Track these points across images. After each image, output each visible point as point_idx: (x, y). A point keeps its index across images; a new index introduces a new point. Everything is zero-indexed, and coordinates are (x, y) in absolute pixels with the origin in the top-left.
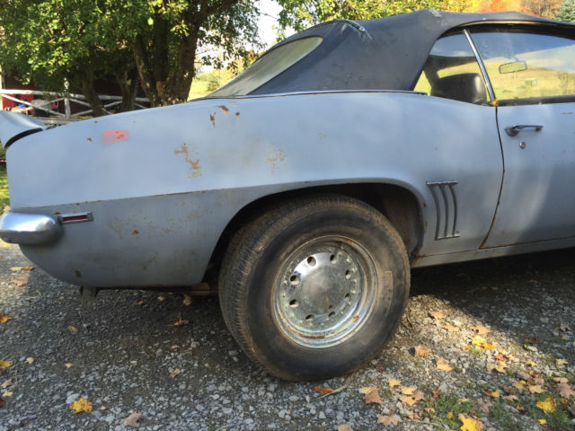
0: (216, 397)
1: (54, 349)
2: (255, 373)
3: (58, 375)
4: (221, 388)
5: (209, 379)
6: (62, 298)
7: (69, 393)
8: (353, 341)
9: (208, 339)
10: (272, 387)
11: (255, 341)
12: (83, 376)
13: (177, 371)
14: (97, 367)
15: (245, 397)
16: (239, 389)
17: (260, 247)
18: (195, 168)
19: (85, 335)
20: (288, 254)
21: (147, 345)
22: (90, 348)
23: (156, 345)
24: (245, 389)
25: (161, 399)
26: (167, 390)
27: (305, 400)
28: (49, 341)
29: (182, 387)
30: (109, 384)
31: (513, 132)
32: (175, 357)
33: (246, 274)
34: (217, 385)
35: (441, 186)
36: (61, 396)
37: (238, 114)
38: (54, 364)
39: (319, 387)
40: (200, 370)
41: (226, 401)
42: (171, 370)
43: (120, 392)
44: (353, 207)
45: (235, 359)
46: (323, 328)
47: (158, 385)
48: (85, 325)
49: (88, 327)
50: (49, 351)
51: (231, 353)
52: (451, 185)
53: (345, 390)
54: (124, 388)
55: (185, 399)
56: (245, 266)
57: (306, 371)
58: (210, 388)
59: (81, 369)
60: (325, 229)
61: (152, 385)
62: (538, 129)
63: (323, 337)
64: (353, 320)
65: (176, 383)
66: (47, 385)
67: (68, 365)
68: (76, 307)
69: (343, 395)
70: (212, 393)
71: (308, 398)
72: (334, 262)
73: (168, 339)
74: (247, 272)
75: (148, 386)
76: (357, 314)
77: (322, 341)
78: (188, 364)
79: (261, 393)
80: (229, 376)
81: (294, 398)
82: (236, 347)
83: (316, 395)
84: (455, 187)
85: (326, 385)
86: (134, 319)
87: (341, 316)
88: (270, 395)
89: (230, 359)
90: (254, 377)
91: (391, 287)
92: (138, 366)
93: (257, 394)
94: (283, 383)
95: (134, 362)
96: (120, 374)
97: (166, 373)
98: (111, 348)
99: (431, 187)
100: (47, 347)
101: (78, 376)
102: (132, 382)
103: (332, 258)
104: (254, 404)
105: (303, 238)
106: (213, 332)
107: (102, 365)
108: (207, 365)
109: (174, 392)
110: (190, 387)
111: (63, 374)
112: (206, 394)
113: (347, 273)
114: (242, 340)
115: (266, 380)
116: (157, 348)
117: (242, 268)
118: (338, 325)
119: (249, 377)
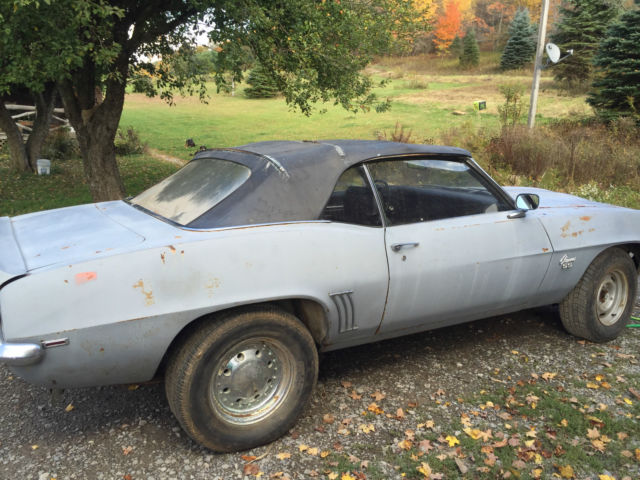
0: (164, 469)
1: (17, 432)
2: (195, 447)
3: (26, 458)
4: (167, 462)
5: (157, 454)
6: (10, 378)
7: (40, 473)
8: (273, 417)
9: (154, 417)
10: (208, 458)
11: (195, 424)
12: (49, 457)
13: (130, 449)
14: (60, 448)
15: (187, 468)
16: (181, 461)
17: (200, 353)
18: (150, 298)
19: (42, 418)
20: (222, 355)
21: (100, 425)
22: (50, 429)
23: (108, 424)
24: (186, 461)
25: (119, 473)
26: (122, 465)
27: (234, 467)
28: (10, 424)
29: (135, 462)
30: (73, 463)
31: (397, 248)
32: (127, 436)
33: (188, 374)
34: (164, 459)
35: (341, 296)
36: (34, 475)
37: (183, 252)
38: (20, 446)
39: (246, 455)
40: (149, 447)
41: (172, 472)
42: (124, 448)
43: (84, 470)
44: (273, 316)
45: (178, 435)
46: (250, 407)
47: (114, 461)
48: (40, 408)
49: (44, 409)
50: (13, 434)
51: (174, 429)
52: (348, 294)
53: (266, 457)
54: (86, 465)
55: (139, 472)
56: (188, 367)
57: (235, 444)
58: (159, 462)
59: (46, 451)
60: (251, 334)
61: (110, 462)
62: (416, 245)
63: (249, 415)
64: (274, 400)
65: (130, 459)
66: (19, 466)
67: (34, 447)
68: (26, 387)
69: (264, 461)
70: (160, 466)
71: (236, 466)
72: (259, 356)
73: (118, 418)
74: (189, 372)
75: (106, 463)
76: (278, 394)
77: (249, 419)
78: (138, 442)
79: (199, 464)
80: (173, 450)
81: (225, 466)
82: (177, 424)
83: (243, 462)
84: (351, 296)
85: (251, 453)
86: (84, 399)
87: (264, 397)
88: (207, 465)
89: (174, 435)
90: (193, 451)
91: (303, 373)
92: (95, 446)
93: (196, 465)
94: (217, 453)
95: (91, 442)
96: (81, 453)
97: (121, 451)
98: (68, 429)
99: (333, 297)
100: (9, 430)
101: (44, 456)
102: (92, 460)
103: (257, 353)
104: (194, 473)
105: (234, 342)
106: (157, 410)
107: (63, 446)
108: (154, 442)
109: (128, 467)
110: (141, 462)
111: (31, 455)
112: (155, 468)
113: (269, 363)
114: (185, 424)
115: (203, 452)
116: (110, 428)
117: (186, 369)
118: (262, 404)
119: (190, 451)
